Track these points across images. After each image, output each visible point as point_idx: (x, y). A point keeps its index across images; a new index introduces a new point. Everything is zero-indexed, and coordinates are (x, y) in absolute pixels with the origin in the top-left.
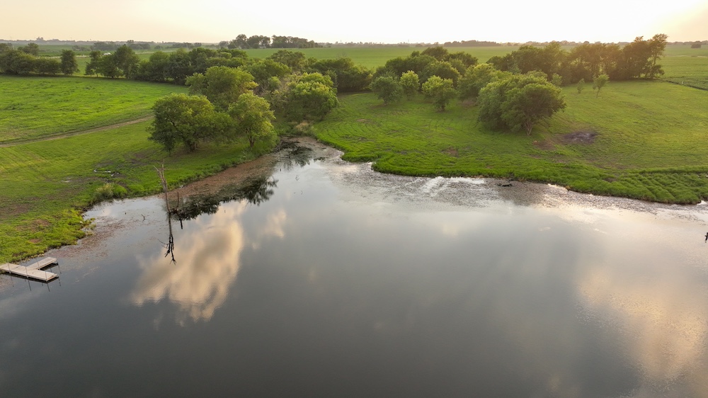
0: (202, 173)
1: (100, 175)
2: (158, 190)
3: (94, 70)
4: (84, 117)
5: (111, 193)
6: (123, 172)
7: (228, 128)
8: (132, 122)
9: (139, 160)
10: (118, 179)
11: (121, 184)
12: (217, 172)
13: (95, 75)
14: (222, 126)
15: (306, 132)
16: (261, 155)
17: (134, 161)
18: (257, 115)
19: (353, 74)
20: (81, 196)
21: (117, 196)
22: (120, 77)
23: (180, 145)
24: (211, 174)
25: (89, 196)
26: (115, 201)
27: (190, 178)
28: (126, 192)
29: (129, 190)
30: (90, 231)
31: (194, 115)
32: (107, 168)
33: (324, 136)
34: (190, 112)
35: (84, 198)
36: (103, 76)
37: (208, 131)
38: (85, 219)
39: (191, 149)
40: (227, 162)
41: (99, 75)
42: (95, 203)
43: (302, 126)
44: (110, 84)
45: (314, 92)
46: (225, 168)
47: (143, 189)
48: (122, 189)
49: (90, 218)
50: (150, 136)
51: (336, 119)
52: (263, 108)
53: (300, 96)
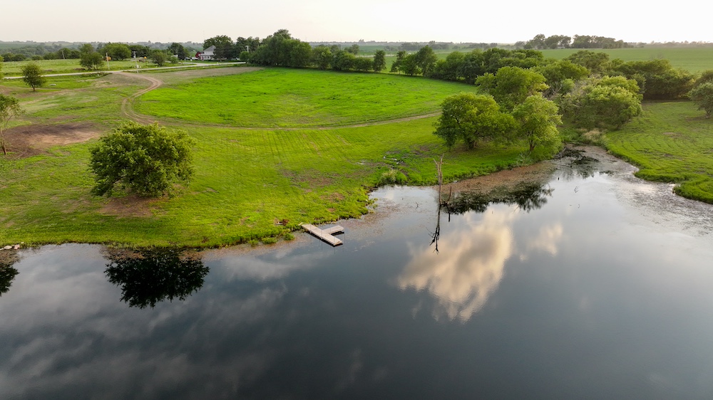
0: (477, 172)
1: (388, 161)
2: (434, 182)
3: (398, 68)
4: (384, 109)
5: (394, 179)
6: (407, 161)
7: (510, 129)
8: (421, 117)
9: (422, 152)
10: (401, 167)
11: (404, 172)
12: (491, 172)
13: (398, 73)
14: (504, 127)
15: (595, 141)
16: (539, 161)
17: (417, 152)
18: (542, 119)
19: (668, 78)
20: (370, 178)
21: (399, 182)
22: (418, 75)
23: (460, 142)
24: (485, 173)
25: (376, 179)
26: (396, 186)
27: (464, 175)
28: (406, 180)
29: (409, 178)
30: (372, 209)
31: (478, 114)
32: (394, 156)
33: (616, 148)
34: (475, 110)
35: (372, 180)
36: (404, 74)
37: (489, 131)
38: (370, 198)
39: (470, 147)
40: (503, 163)
41: (401, 73)
42: (379, 185)
43: (591, 134)
44: (409, 80)
45: (613, 97)
46: (500, 169)
47: (420, 179)
48: (403, 177)
49: (374, 198)
50: (435, 130)
51: (635, 130)
52: (551, 112)
53: (595, 101)
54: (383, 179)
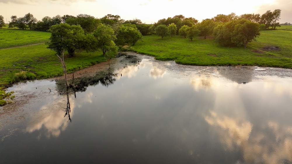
1: (18, 67)
5: (25, 76)
6: (32, 66)
9: (42, 60)
11: (31, 72)
13: (14, 28)
15: (129, 49)
18: (108, 37)
20: (4, 79)
21: (30, 79)
22: (27, 29)
28: (36, 76)
30: (10, 100)
31: (74, 34)
32: (22, 64)
36: (18, 28)
38: (6, 92)
42: (13, 83)
43: (125, 47)
49: (10, 92)
54: (16, 78)
